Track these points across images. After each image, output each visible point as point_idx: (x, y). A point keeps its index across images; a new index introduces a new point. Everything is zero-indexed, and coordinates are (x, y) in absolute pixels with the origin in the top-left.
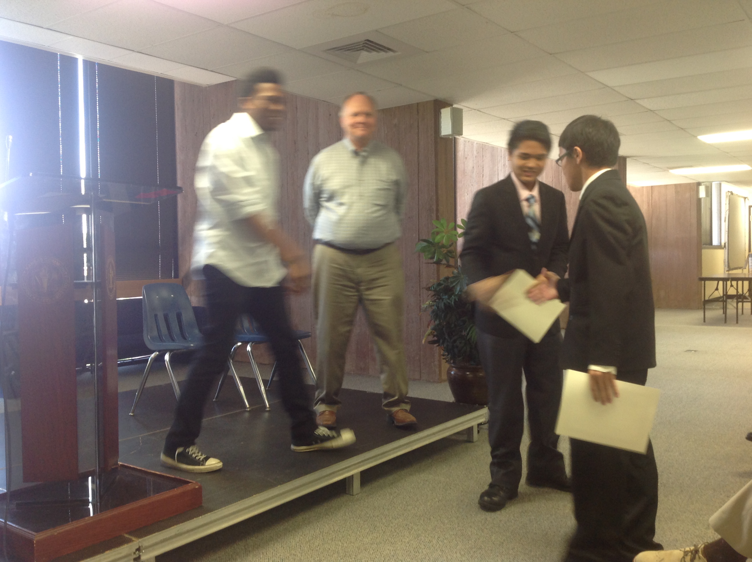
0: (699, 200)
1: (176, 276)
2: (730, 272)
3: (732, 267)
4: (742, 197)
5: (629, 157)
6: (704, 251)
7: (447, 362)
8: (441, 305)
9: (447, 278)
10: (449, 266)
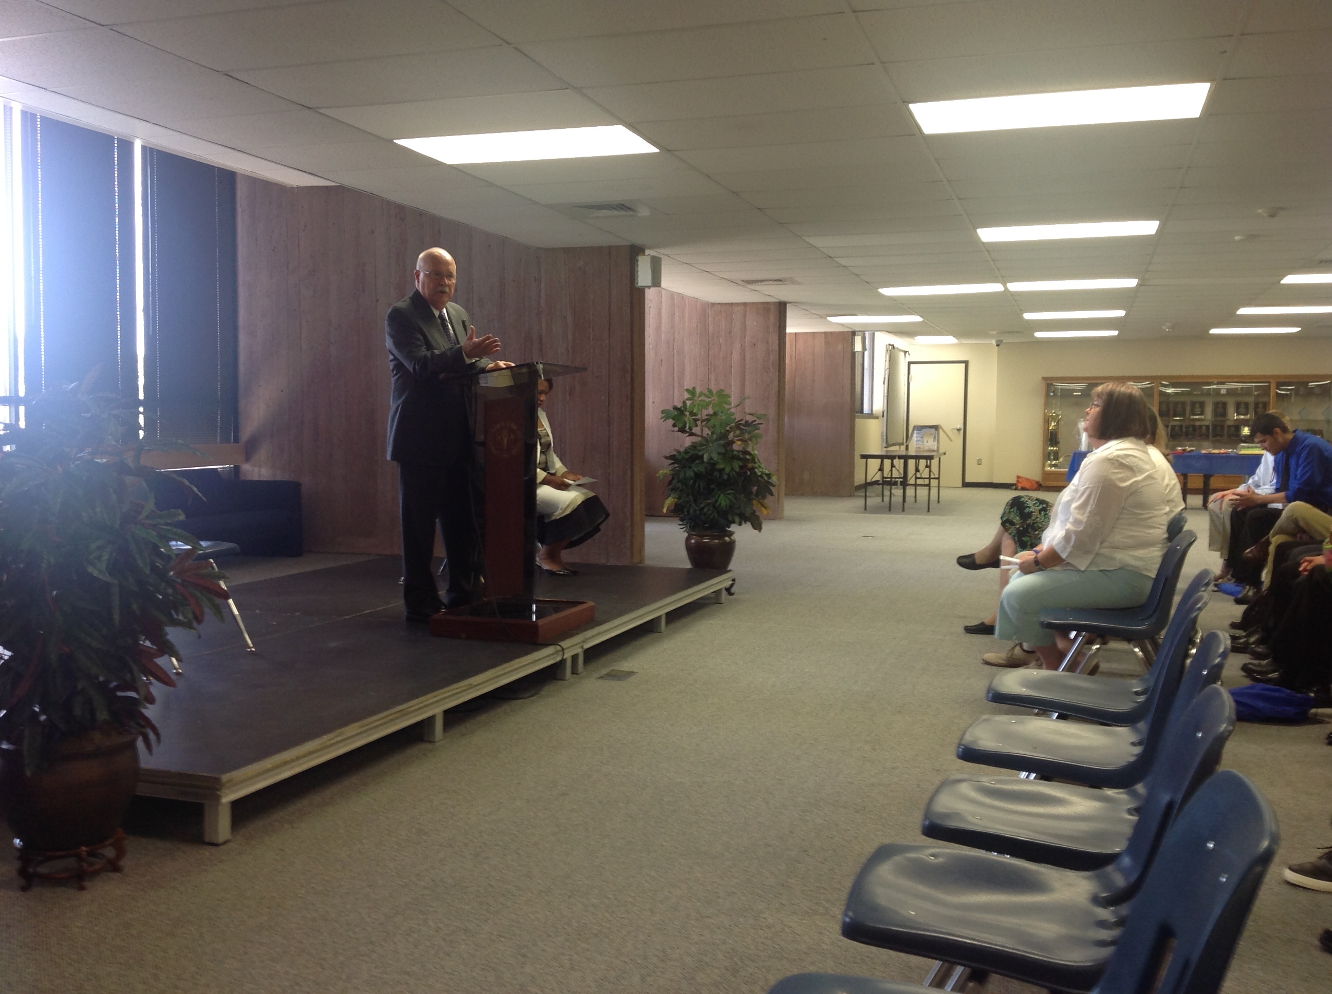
0: (853, 354)
1: (236, 440)
2: (889, 449)
3: (890, 442)
4: (902, 351)
5: (789, 303)
6: (857, 420)
7: (684, 531)
8: (690, 473)
9: (694, 446)
10: (692, 434)
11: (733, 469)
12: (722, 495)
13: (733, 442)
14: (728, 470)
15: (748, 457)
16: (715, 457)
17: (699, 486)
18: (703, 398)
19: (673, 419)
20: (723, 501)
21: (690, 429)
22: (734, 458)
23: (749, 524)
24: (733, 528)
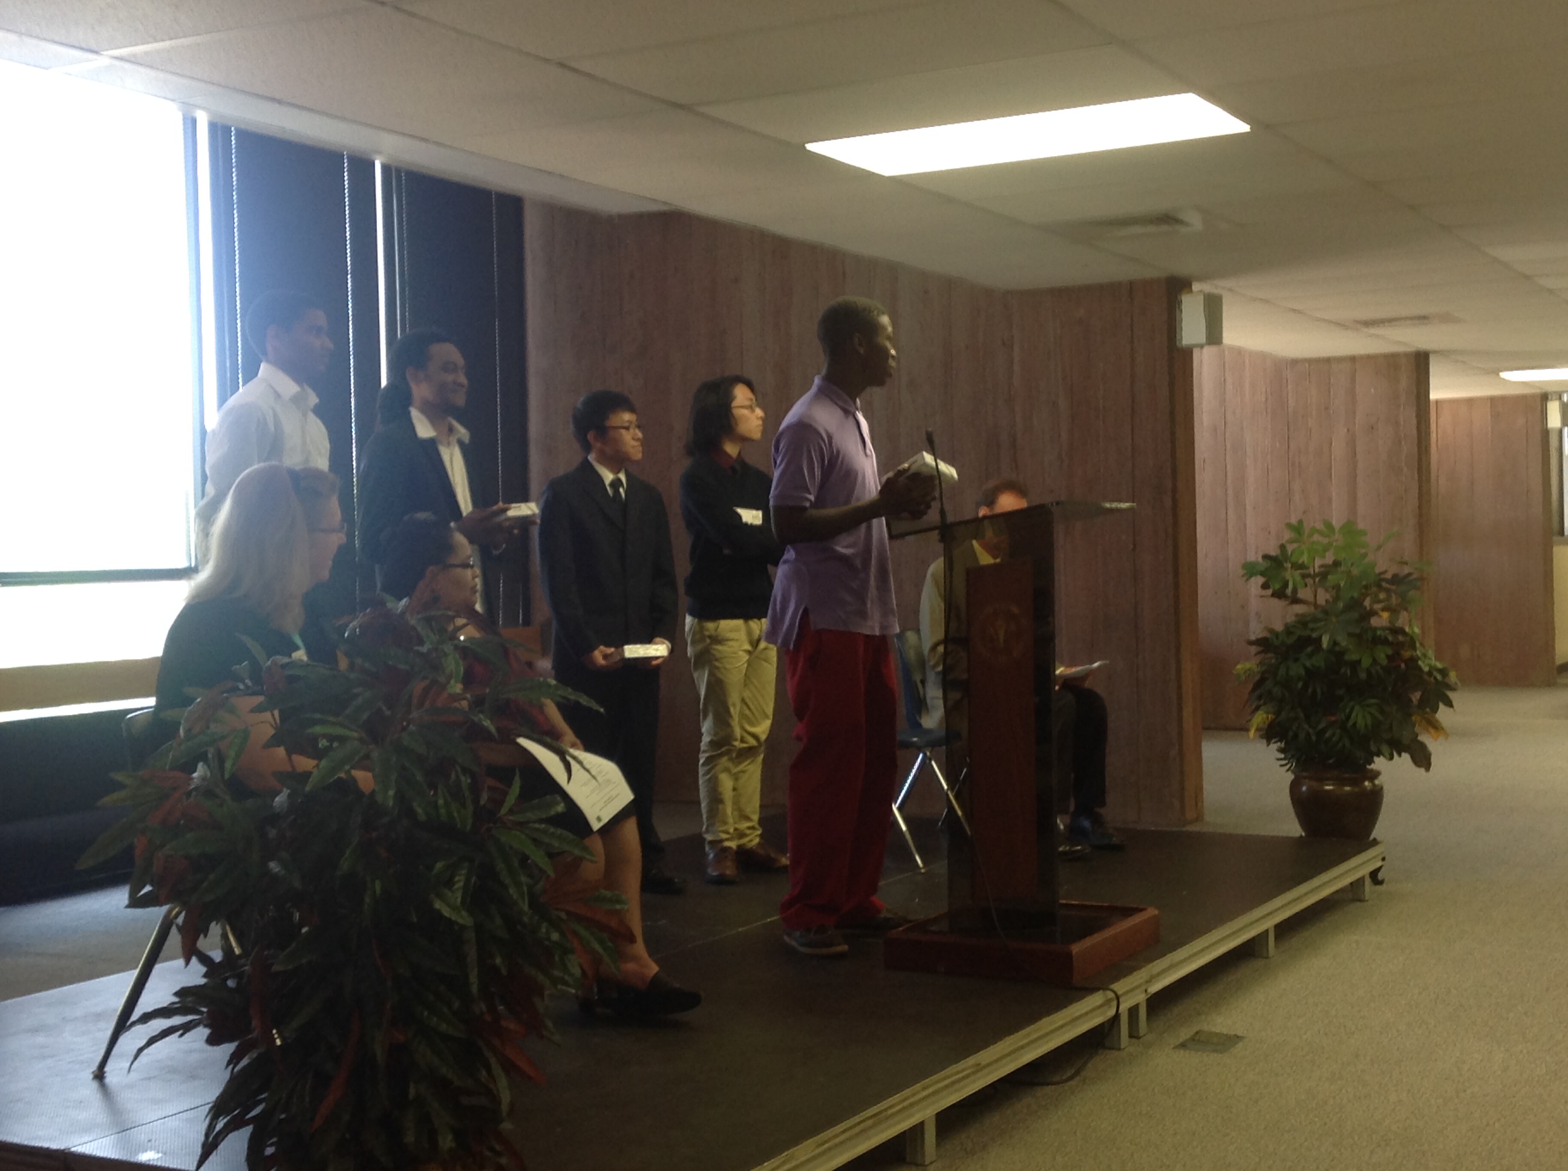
0: (1546, 433)
1: (527, 622)
5: (1435, 352)
6: (1556, 549)
7: (1288, 770)
8: (1296, 670)
9: (1303, 622)
10: (1295, 600)
11: (1375, 661)
12: (1357, 708)
13: (1373, 613)
14: (1366, 662)
15: (1401, 638)
16: (1344, 642)
17: (1314, 692)
18: (1316, 537)
19: (1262, 574)
20: (1361, 717)
21: (1295, 591)
22: (1378, 641)
23: (1406, 756)
24: (1379, 763)
